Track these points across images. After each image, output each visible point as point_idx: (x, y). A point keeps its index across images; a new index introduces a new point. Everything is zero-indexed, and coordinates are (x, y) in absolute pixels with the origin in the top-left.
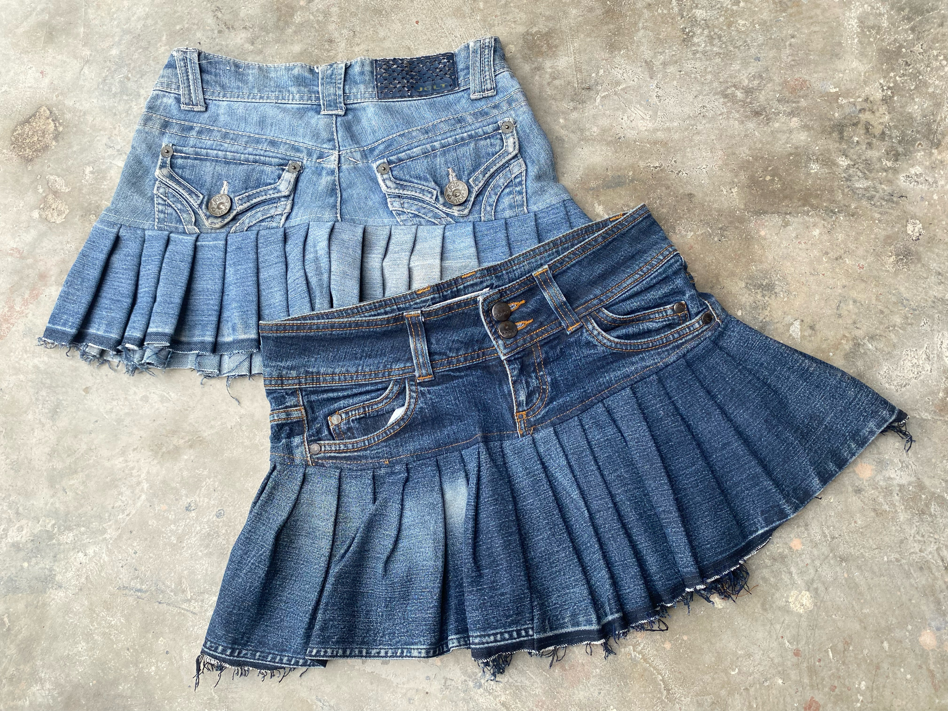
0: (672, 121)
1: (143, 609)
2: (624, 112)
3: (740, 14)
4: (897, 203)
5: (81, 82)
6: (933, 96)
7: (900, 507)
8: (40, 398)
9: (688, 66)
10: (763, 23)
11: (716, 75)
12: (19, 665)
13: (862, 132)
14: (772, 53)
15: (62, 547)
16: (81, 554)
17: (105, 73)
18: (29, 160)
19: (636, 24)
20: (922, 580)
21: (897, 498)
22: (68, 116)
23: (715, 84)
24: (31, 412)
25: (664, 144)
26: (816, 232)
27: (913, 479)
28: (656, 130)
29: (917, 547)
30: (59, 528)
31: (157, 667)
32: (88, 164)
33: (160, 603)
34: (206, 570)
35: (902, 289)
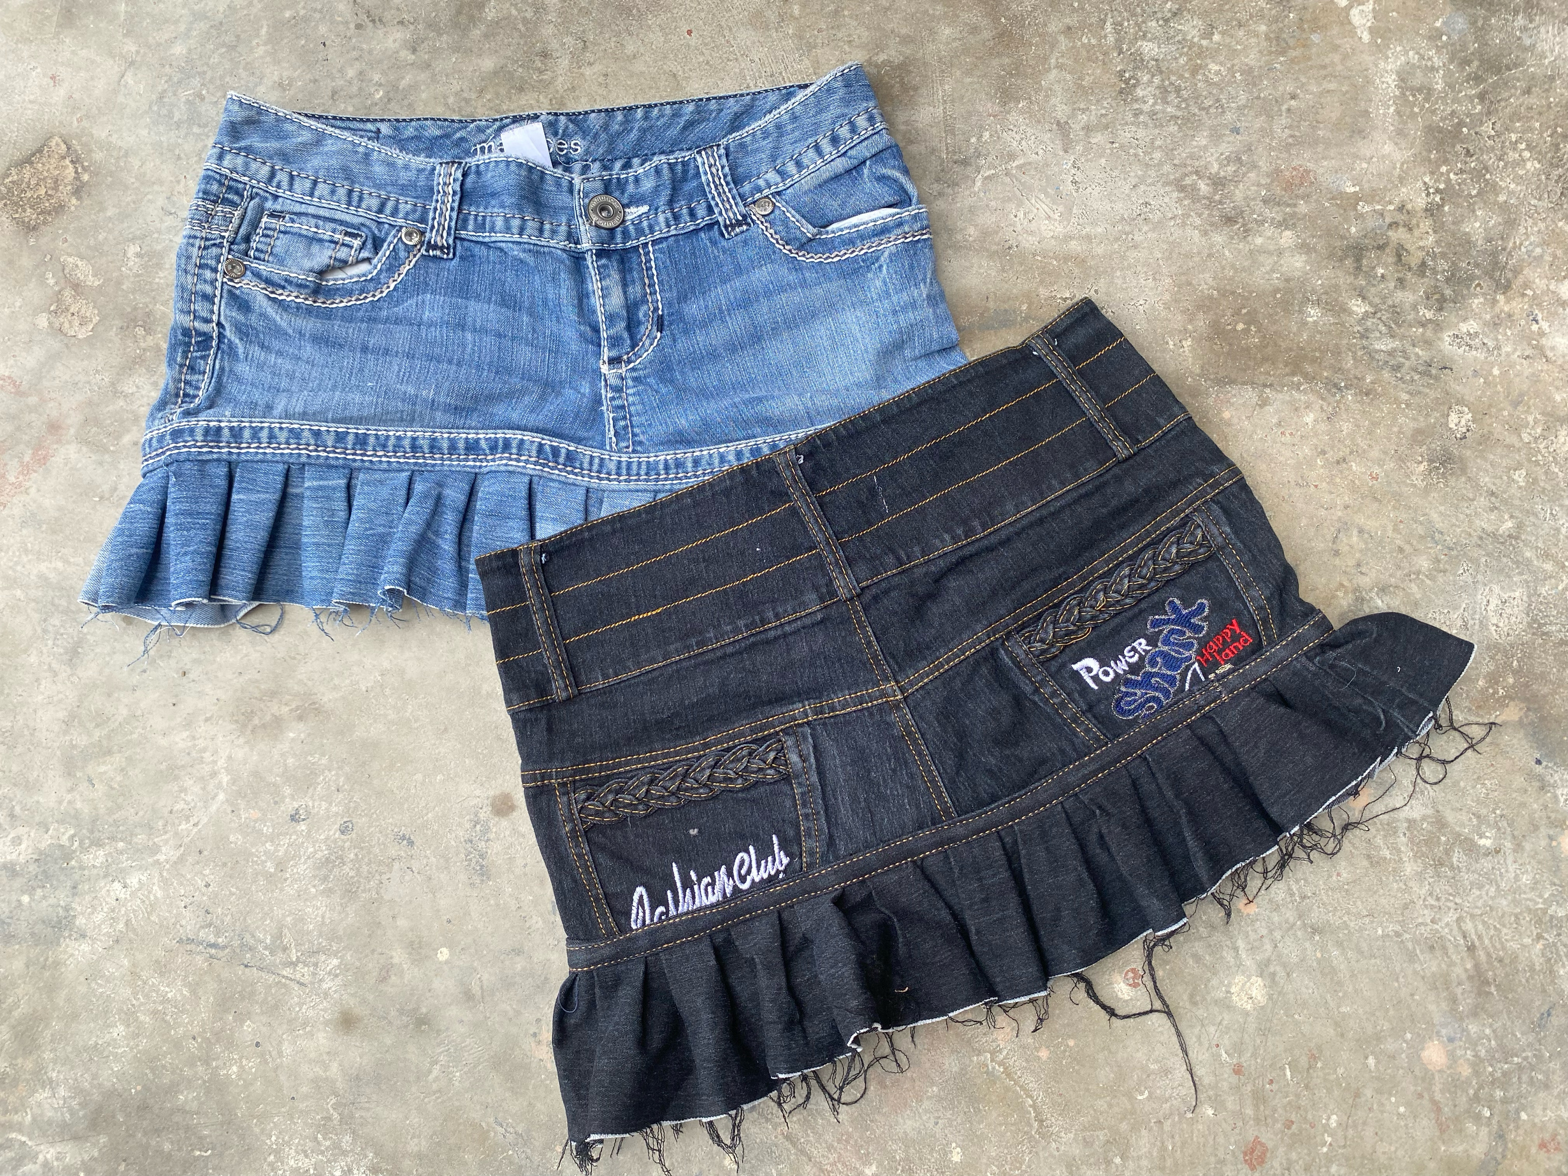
0: (1094, 224)
1: (219, 976)
2: (1020, 204)
3: (1214, 54)
4: (1437, 378)
5: (121, 99)
6: (1504, 208)
7: (1407, 854)
8: (51, 629)
9: (1126, 135)
10: (1248, 71)
11: (1169, 153)
12: (16, 1058)
13: (1391, 260)
14: (1260, 122)
15: (86, 872)
16: (117, 885)
17: (162, 85)
18: (30, 229)
19: (1046, 59)
20: (1432, 965)
21: (1404, 839)
22: (98, 156)
23: (1167, 168)
24: (35, 652)
25: (1080, 261)
26: (1309, 418)
27: (1430, 812)
28: (1068, 238)
29: (1428, 915)
30: (81, 843)
31: (241, 1067)
32: (133, 240)
33: (246, 966)
34: (323, 917)
35: (1435, 516)
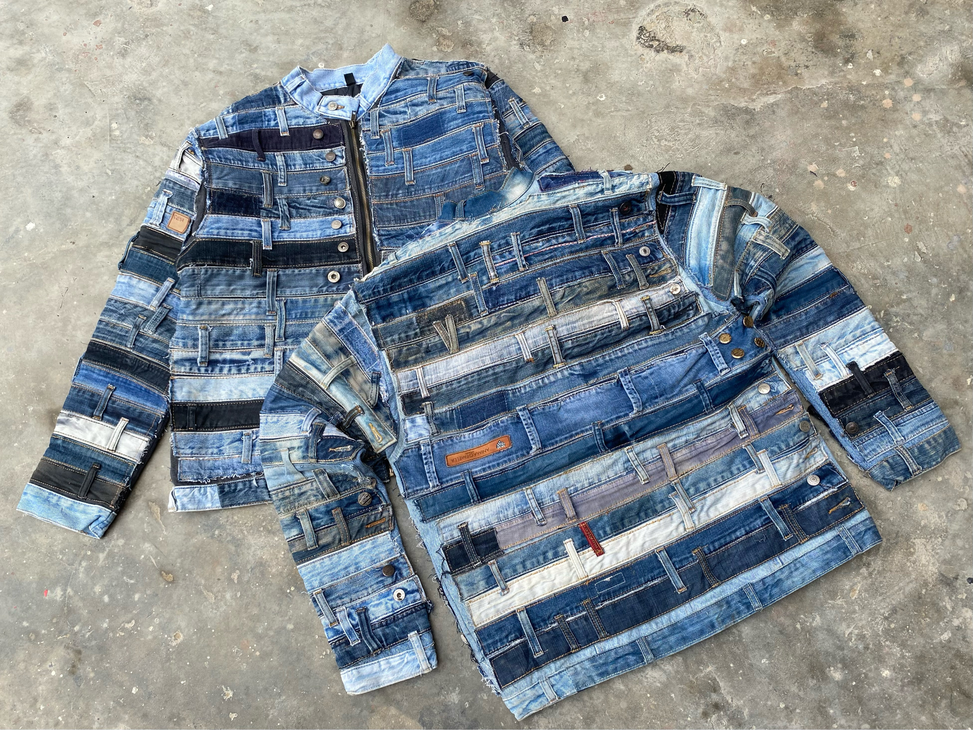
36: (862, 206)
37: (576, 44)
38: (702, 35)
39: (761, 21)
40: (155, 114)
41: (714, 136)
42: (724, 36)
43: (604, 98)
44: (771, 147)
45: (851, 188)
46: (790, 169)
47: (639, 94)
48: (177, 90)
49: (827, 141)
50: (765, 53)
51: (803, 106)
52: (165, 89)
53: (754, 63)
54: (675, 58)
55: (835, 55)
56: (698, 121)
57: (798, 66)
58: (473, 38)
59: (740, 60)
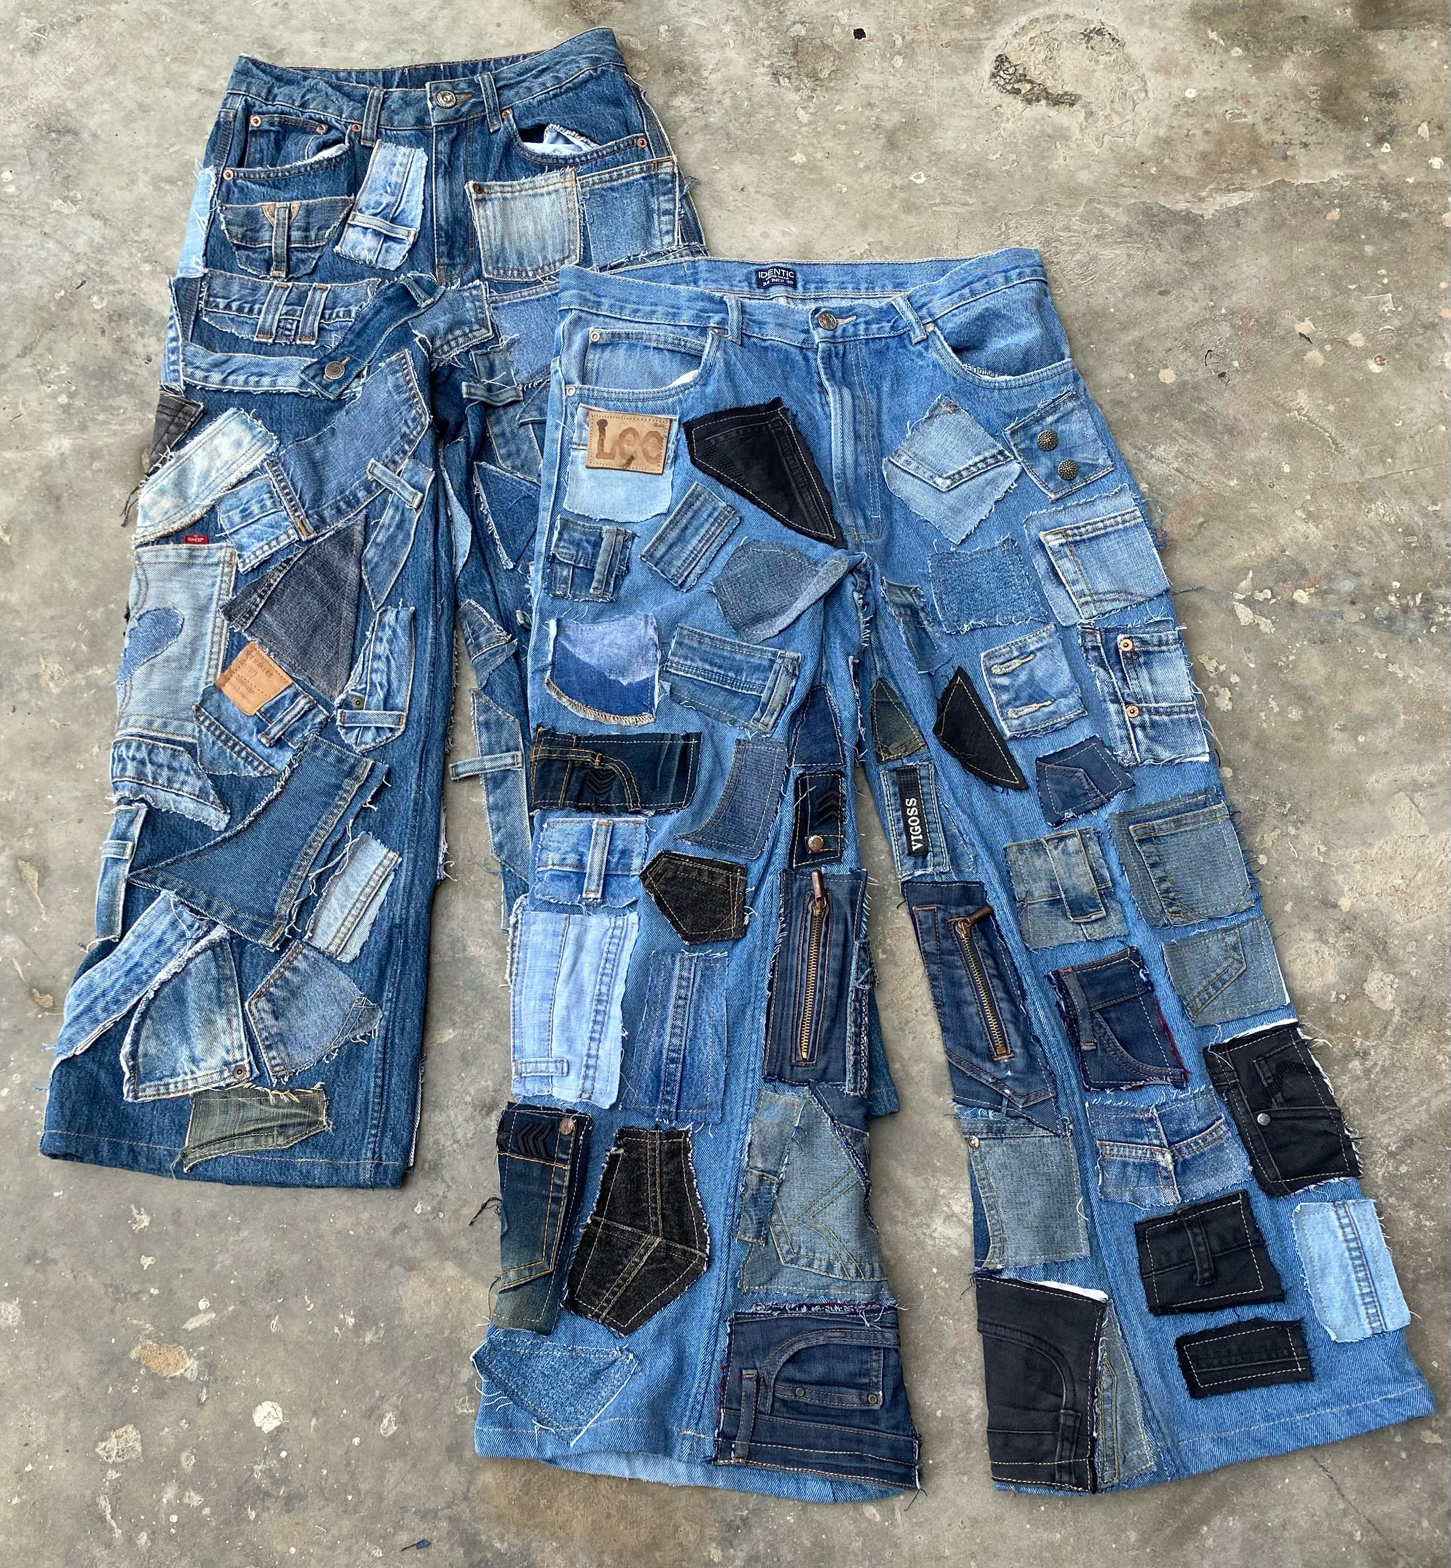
36: (1393, 403)
37: (876, 80)
38: (1113, 77)
39: (1225, 57)
40: (84, 160)
41: (1124, 259)
42: (1155, 81)
43: (923, 179)
44: (1228, 285)
45: (1374, 368)
46: (1262, 327)
47: (989, 176)
48: (128, 119)
49: (1334, 280)
50: (1228, 116)
51: (1294, 215)
52: (106, 117)
53: (1207, 132)
54: (1061, 116)
55: (1360, 127)
56: (1095, 231)
57: (1288, 143)
58: (687, 58)
59: (1180, 127)
